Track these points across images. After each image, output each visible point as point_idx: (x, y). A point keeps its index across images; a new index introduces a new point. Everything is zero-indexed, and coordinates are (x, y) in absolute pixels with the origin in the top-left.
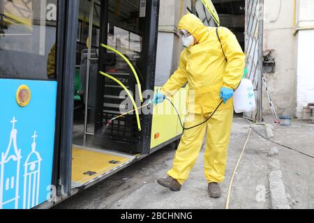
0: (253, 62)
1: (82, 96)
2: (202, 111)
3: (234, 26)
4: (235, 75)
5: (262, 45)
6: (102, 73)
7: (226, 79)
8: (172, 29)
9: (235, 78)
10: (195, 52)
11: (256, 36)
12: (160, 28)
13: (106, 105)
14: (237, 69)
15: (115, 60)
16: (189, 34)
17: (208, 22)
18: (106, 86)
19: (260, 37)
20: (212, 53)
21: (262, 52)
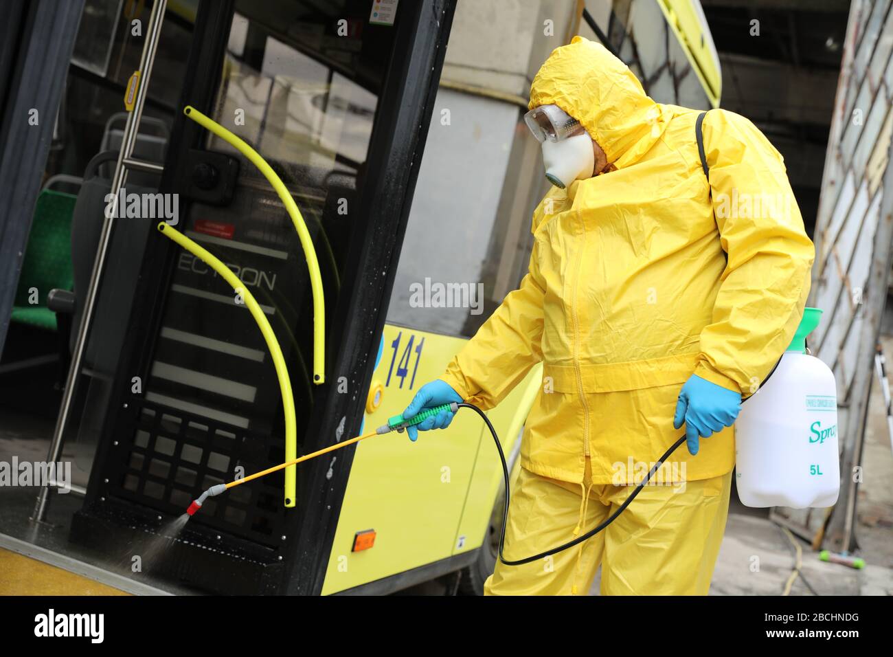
0: (844, 280)
1: (68, 318)
2: (588, 474)
3: (793, 115)
4: (757, 327)
7: (710, 343)
8: (511, 87)
9: (754, 344)
12: (448, 75)
13: (162, 370)
14: (766, 303)
15: (237, 188)
16: (574, 126)
17: (677, 83)
18: (178, 288)
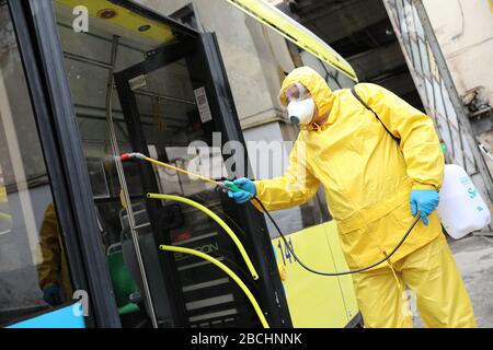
0: (448, 122)
1: (142, 303)
3: (389, 67)
5: (453, 87)
6: (165, 247)
7: (413, 173)
8: (270, 116)
10: (330, 144)
11: (436, 73)
12: (243, 124)
13: (191, 306)
15: (183, 216)
17: (336, 79)
18: (180, 269)
19: (444, 72)
20: (364, 133)
21: (460, 99)
